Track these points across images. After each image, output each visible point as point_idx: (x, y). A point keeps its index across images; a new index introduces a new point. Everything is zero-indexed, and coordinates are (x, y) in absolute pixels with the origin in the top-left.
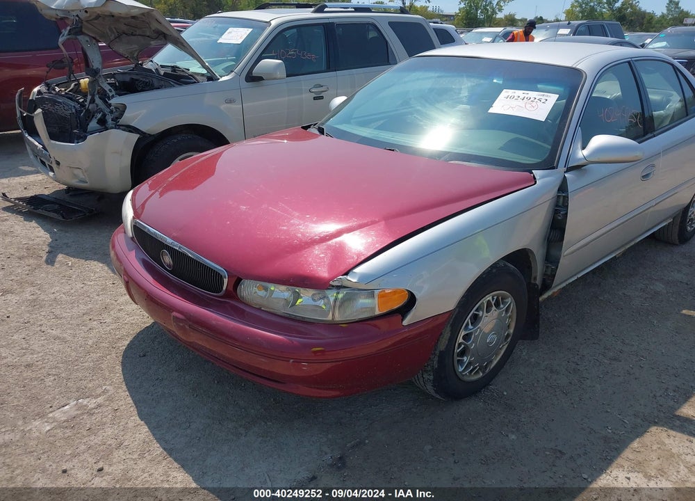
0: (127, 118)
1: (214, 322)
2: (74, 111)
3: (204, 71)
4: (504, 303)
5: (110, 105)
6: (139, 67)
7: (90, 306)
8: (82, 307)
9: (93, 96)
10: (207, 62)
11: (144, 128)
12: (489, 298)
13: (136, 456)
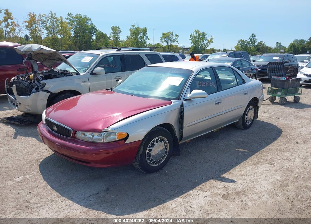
0: (46, 88)
1: (68, 145)
2: (27, 85)
3: (75, 72)
4: (163, 141)
5: (40, 83)
6: (52, 70)
7: (29, 150)
8: (26, 151)
9: (34, 80)
10: (76, 69)
11: (52, 91)
12: (157, 138)
13: (42, 189)
